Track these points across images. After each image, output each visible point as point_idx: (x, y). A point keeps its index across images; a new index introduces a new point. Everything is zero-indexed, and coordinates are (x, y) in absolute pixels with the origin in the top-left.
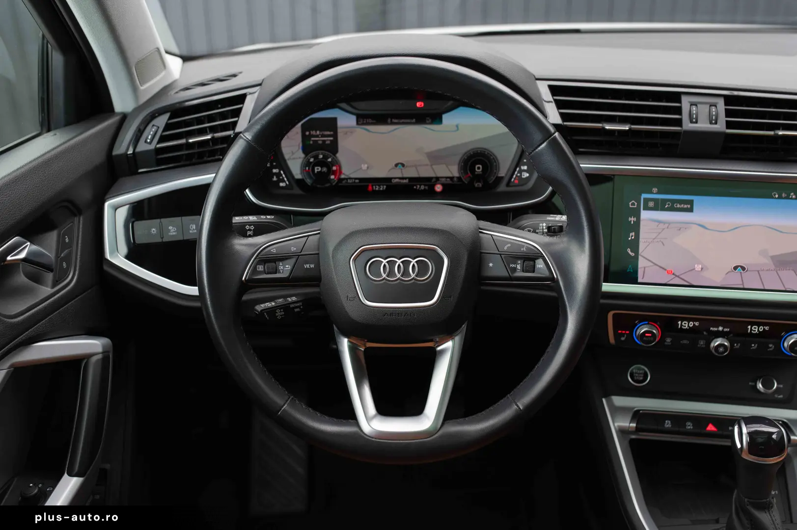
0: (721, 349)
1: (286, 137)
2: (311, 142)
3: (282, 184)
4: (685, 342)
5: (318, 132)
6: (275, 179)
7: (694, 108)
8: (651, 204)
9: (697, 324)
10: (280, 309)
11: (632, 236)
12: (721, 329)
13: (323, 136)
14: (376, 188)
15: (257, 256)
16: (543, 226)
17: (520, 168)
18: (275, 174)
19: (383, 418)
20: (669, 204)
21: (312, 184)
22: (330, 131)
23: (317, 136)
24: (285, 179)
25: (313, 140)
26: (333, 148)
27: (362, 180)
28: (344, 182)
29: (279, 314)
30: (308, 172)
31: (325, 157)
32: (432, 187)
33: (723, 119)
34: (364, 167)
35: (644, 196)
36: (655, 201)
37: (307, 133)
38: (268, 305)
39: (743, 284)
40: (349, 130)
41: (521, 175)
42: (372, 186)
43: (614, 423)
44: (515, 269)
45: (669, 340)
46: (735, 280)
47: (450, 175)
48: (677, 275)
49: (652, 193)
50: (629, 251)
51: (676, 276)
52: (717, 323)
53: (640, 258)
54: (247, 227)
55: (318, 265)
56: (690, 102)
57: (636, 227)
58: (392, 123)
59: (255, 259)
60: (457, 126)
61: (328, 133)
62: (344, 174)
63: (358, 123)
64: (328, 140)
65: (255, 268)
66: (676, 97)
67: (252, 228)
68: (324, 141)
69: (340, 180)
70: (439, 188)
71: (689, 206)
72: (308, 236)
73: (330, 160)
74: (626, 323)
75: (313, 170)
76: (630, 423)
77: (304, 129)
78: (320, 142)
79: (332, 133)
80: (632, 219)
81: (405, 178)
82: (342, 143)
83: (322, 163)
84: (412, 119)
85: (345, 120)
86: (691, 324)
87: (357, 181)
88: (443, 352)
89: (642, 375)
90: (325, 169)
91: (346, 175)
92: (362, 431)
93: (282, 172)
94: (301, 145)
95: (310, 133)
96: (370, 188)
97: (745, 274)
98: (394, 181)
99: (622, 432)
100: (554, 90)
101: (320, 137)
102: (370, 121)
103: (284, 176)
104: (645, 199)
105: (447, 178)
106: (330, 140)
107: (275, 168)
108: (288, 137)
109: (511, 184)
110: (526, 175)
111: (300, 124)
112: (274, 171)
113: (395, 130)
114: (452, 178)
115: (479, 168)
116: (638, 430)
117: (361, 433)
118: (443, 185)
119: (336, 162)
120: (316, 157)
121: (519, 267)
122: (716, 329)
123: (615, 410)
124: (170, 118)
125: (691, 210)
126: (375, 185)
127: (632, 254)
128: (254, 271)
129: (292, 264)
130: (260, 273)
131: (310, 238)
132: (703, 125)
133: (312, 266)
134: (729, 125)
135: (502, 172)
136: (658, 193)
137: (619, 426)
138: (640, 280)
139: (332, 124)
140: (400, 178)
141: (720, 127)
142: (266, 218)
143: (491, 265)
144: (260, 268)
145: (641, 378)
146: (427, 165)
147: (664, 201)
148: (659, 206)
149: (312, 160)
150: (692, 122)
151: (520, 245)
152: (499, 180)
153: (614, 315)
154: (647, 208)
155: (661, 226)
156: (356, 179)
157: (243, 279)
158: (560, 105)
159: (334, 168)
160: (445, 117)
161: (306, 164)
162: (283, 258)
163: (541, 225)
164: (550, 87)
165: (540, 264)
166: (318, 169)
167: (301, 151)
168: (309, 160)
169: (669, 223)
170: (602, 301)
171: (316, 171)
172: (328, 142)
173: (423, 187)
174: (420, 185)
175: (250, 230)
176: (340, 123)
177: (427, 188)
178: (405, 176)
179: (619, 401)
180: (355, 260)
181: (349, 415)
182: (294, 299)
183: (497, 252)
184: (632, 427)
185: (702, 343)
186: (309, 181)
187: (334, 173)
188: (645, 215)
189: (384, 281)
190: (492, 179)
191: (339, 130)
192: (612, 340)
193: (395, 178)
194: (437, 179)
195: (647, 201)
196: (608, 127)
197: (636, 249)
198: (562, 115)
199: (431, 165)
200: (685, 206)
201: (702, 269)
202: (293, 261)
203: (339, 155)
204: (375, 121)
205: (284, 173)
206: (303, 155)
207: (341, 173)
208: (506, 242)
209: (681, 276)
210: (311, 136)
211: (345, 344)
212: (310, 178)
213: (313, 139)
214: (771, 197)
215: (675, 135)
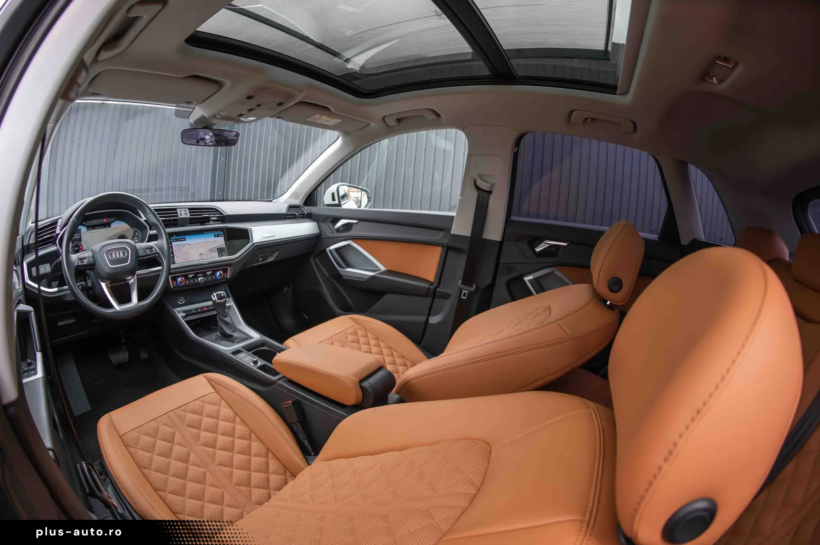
0: (202, 281)
4: (192, 282)
7: (181, 212)
9: (194, 275)
22: (79, 234)
26: (80, 240)
30: (73, 250)
31: (78, 244)
33: (189, 214)
34: (89, 245)
35: (172, 238)
36: (175, 239)
40: (85, 232)
43: (179, 315)
45: (187, 282)
49: (174, 237)
52: (199, 273)
56: (179, 211)
58: (97, 228)
63: (87, 230)
66: (176, 209)
74: (174, 279)
82: (83, 238)
83: (77, 246)
84: (102, 226)
85: (83, 229)
86: (192, 275)
99: (183, 317)
102: (91, 228)
106: (79, 237)
113: (98, 230)
116: (186, 315)
120: (75, 244)
122: (199, 275)
123: (179, 312)
125: (185, 240)
132: (184, 216)
134: (191, 215)
136: (176, 236)
137: (181, 316)
138: (176, 263)
139: (79, 232)
141: (188, 216)
145: (182, 301)
147: (178, 239)
148: (177, 240)
150: (180, 216)
153: (171, 277)
154: (173, 241)
160: (112, 225)
166: (76, 248)
169: (180, 245)
176: (81, 231)
184: (184, 315)
185: (196, 281)
188: (173, 243)
191: (81, 233)
192: (172, 286)
195: (173, 239)
197: (173, 254)
201: (192, 256)
203: (82, 242)
204: (93, 228)
207: (83, 249)
209: (186, 260)
214: (204, 233)
215: (177, 220)
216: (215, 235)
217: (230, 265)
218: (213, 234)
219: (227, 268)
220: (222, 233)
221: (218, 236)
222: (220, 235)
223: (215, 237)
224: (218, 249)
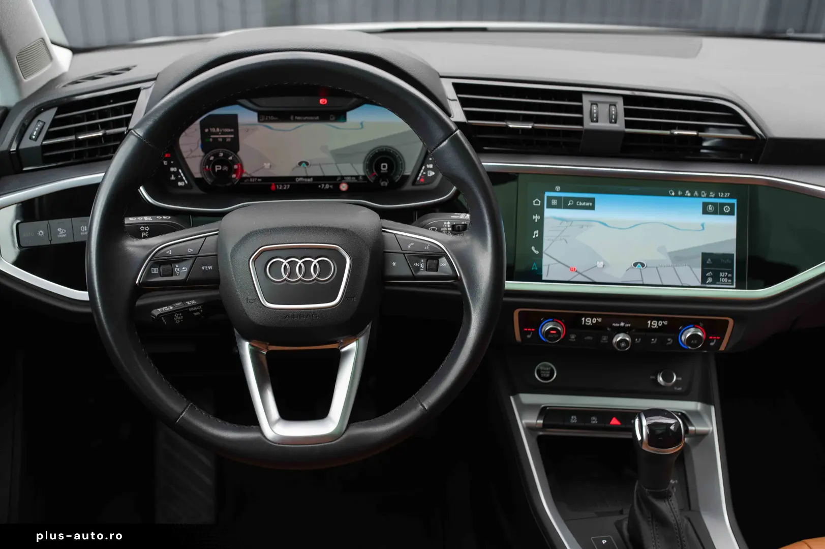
0: (623, 345)
1: (184, 134)
2: (211, 140)
3: (180, 184)
4: (589, 338)
5: (218, 130)
6: (173, 178)
7: (594, 107)
8: (554, 202)
9: (600, 320)
10: (177, 313)
11: (536, 234)
12: (622, 324)
13: (223, 133)
14: (279, 187)
15: (152, 258)
16: (447, 225)
17: (426, 167)
18: (174, 173)
19: (287, 422)
20: (571, 202)
21: (212, 183)
22: (231, 129)
23: (217, 134)
24: (184, 178)
25: (213, 138)
26: (234, 146)
27: (265, 179)
28: (246, 181)
29: (178, 318)
30: (208, 171)
31: (226, 156)
32: (338, 185)
33: (622, 118)
34: (267, 165)
35: (547, 194)
36: (558, 199)
37: (207, 130)
38: (166, 309)
39: (642, 280)
40: (250, 127)
41: (427, 173)
42: (275, 185)
43: (521, 420)
44: (418, 269)
45: (573, 337)
46: (635, 277)
47: (356, 174)
48: (581, 272)
49: (556, 191)
50: (533, 248)
51: (579, 273)
52: (619, 319)
53: (544, 256)
54: (142, 228)
55: (216, 266)
56: (590, 101)
57: (540, 225)
58: (295, 121)
59: (150, 260)
60: (362, 124)
61: (229, 130)
62: (246, 173)
63: (259, 121)
64: (228, 138)
65: (150, 270)
66: (577, 96)
67: (147, 229)
68: (224, 139)
69: (242, 179)
70: (344, 187)
71: (591, 204)
72: (206, 237)
73: (231, 158)
74: (531, 321)
75: (214, 168)
76: (537, 420)
77: (203, 126)
78: (221, 140)
79: (232, 130)
80: (536, 218)
81: (310, 177)
82: (245, 141)
83: (223, 162)
84: (316, 116)
85: (246, 117)
86: (594, 320)
87: (259, 180)
88: (347, 353)
89: (549, 372)
90: (226, 168)
91: (248, 174)
92: (265, 437)
93: (180, 171)
94: (200, 142)
95: (209, 130)
96: (273, 187)
97: (644, 270)
98: (298, 180)
99: (530, 429)
100: (458, 88)
101: (220, 134)
102: (272, 118)
103: (182, 175)
104: (548, 197)
105: (352, 176)
106: (231, 138)
107: (173, 167)
108: (186, 135)
109: (417, 183)
110: (431, 173)
111: (198, 122)
112: (172, 169)
113: (299, 127)
114: (357, 177)
115: (384, 167)
116: (545, 426)
117: (264, 439)
118: (349, 184)
119: (237, 160)
120: (216, 155)
121: (422, 266)
122: (617, 325)
123: (523, 408)
124: (57, 114)
125: (592, 208)
126: (279, 184)
127: (537, 252)
128: (149, 274)
129: (189, 266)
130: (155, 275)
131: (207, 238)
132: (603, 124)
133: (210, 268)
134: (628, 124)
135: (408, 171)
136: (561, 191)
137: (527, 424)
138: (544, 278)
139: (232, 121)
140: (304, 177)
141: (620, 126)
142: (163, 219)
143: (394, 264)
144: (155, 270)
145: (548, 375)
146: (332, 163)
147: (567, 199)
148: (563, 204)
149: (212, 158)
150: (592, 121)
151: (424, 243)
152: (405, 178)
153: (520, 313)
154: (550, 206)
155: (565, 224)
156: (258, 178)
157: (137, 282)
158: (464, 103)
159: (236, 167)
160: (350, 115)
161: (206, 162)
162: (180, 260)
163: (445, 223)
164: (454, 85)
165: (443, 263)
166: (218, 168)
167: (200, 149)
168: (209, 158)
169: (571, 221)
170: (505, 299)
171: (216, 169)
172: (228, 140)
173: (327, 186)
174: (325, 184)
175: (145, 231)
176: (241, 120)
177: (331, 186)
178: (309, 174)
179: (527, 398)
180: (254, 260)
181: (252, 420)
182: (193, 302)
183: (401, 251)
184: (539, 424)
185: (605, 339)
186: (209, 180)
187: (236, 171)
188: (548, 213)
189: (285, 282)
190: (397, 178)
191: (240, 128)
192: (518, 338)
193: (299, 177)
194: (343, 178)
195: (550, 199)
196: (511, 125)
197: (540, 247)
198: (466, 113)
199: (336, 164)
200: (587, 204)
201: (604, 266)
202: (190, 262)
203: (240, 153)
204: (276, 118)
205: (183, 172)
206: (202, 154)
207: (242, 171)
208: (409, 240)
209: (584, 274)
210: (210, 133)
211: (246, 348)
212: (210, 176)
213: (212, 136)
214: (668, 195)
215: (577, 133)
216: (705, 205)
217: (737, 316)
218: (700, 201)
219: (727, 322)
220: (734, 201)
221: (718, 210)
222: (727, 209)
223: (705, 212)
224: (705, 256)
